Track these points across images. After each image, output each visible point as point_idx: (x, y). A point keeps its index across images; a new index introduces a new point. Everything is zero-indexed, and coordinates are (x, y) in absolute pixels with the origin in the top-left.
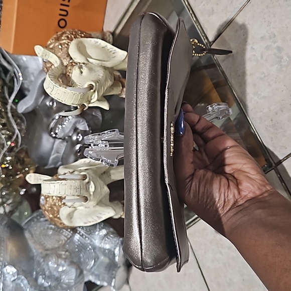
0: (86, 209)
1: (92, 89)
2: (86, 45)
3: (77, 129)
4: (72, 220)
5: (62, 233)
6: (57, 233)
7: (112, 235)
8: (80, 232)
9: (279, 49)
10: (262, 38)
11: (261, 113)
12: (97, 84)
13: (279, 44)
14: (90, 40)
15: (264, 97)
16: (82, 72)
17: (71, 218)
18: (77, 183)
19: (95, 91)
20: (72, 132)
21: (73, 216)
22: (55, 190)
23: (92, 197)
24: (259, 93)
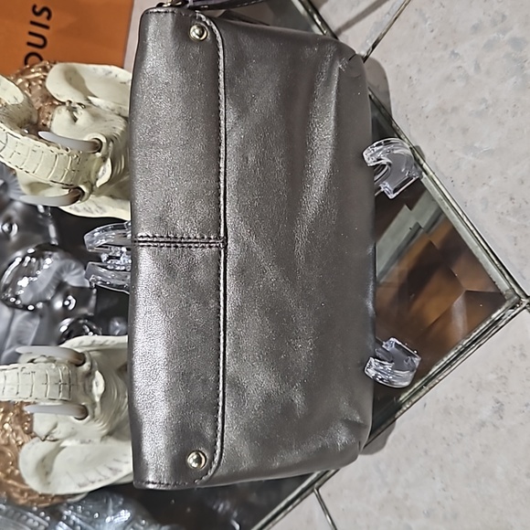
0: (83, 445)
1: (99, 151)
2: (86, 78)
3: (65, 284)
4: (50, 478)
5: (25, 522)
6: (15, 522)
7: (144, 522)
8: (68, 517)
9: (517, 43)
10: (476, 29)
11: (486, 188)
12: (111, 144)
13: (516, 32)
14: (94, 69)
15: (490, 152)
16: (75, 120)
17: (47, 474)
18: (62, 371)
19: (104, 159)
20: (52, 292)
21: (51, 468)
22: (7, 388)
23: (98, 410)
24: (477, 145)
